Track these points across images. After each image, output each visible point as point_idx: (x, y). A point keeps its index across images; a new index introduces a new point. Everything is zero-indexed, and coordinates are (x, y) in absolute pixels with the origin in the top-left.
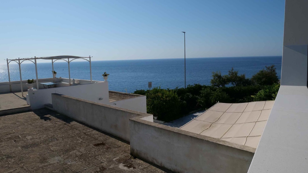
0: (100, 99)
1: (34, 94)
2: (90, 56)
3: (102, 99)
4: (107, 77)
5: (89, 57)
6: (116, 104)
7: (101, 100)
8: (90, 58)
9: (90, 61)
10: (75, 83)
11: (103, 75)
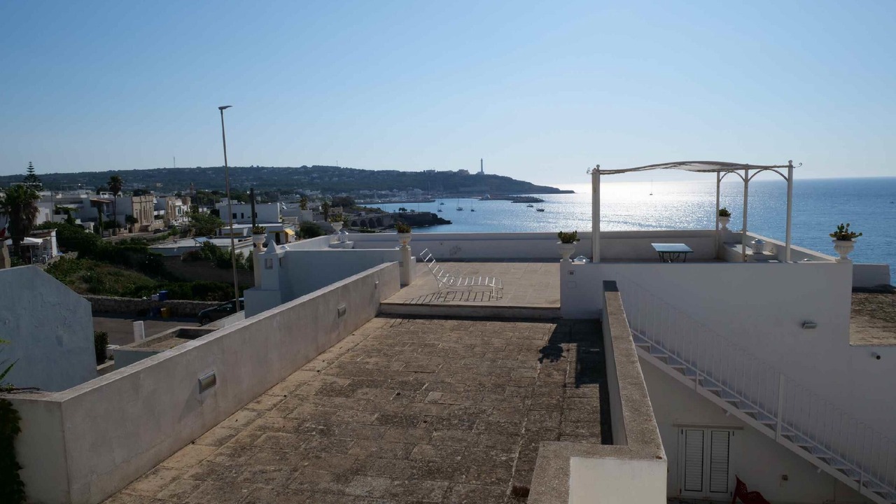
0: (806, 325)
1: (572, 273)
2: (790, 162)
3: (813, 327)
4: (854, 244)
5: (788, 164)
6: (878, 357)
7: (807, 327)
8: (790, 167)
9: (789, 180)
10: (764, 253)
11: (835, 235)
